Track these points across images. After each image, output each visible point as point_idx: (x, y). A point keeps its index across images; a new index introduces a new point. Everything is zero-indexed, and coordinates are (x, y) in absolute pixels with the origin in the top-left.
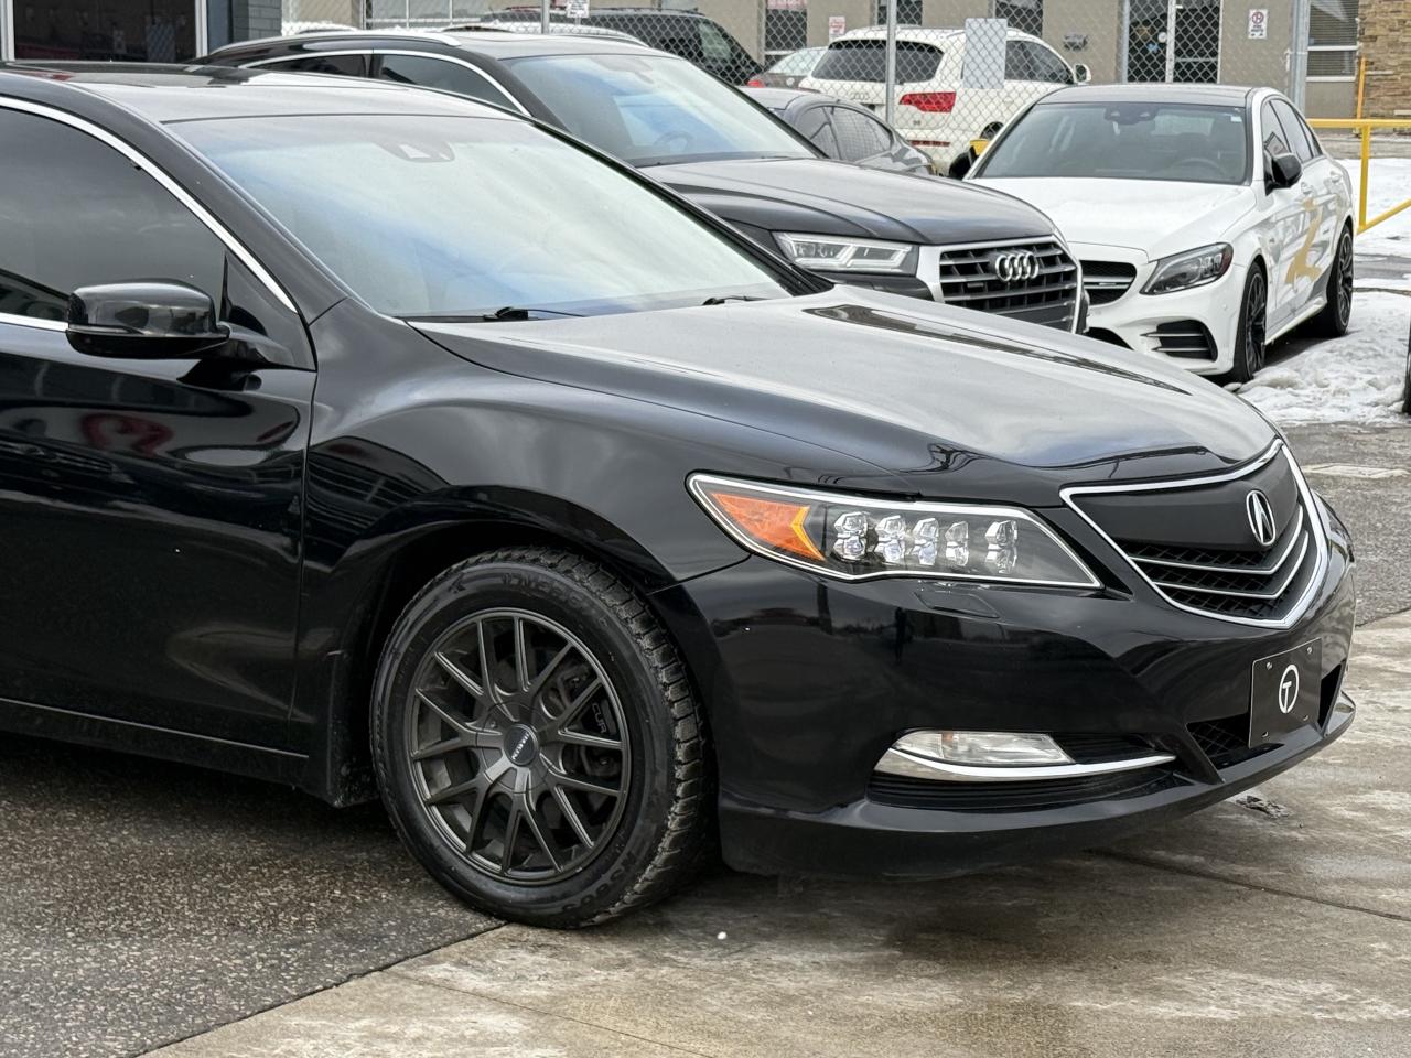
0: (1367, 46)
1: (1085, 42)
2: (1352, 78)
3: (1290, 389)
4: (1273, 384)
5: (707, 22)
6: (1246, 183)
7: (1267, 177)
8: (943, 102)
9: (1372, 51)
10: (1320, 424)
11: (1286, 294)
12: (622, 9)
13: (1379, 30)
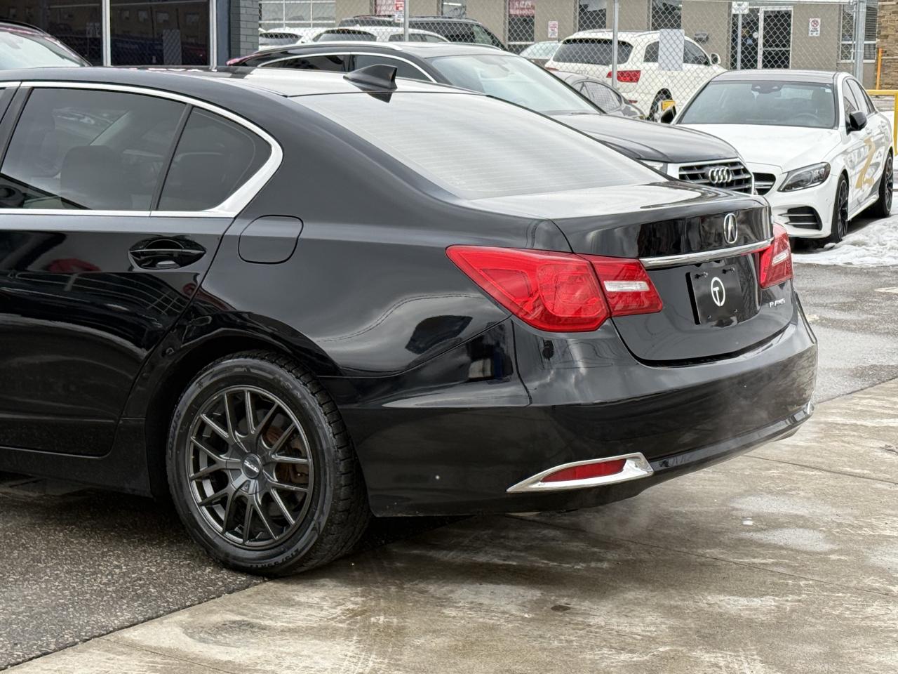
0: (883, 41)
1: (707, 38)
2: (873, 61)
3: (864, 247)
4: (854, 244)
5: (478, 26)
6: (836, 128)
7: (847, 124)
8: (632, 77)
9: (886, 45)
10: (884, 266)
11: (857, 193)
12: (427, 17)
13: (890, 32)
